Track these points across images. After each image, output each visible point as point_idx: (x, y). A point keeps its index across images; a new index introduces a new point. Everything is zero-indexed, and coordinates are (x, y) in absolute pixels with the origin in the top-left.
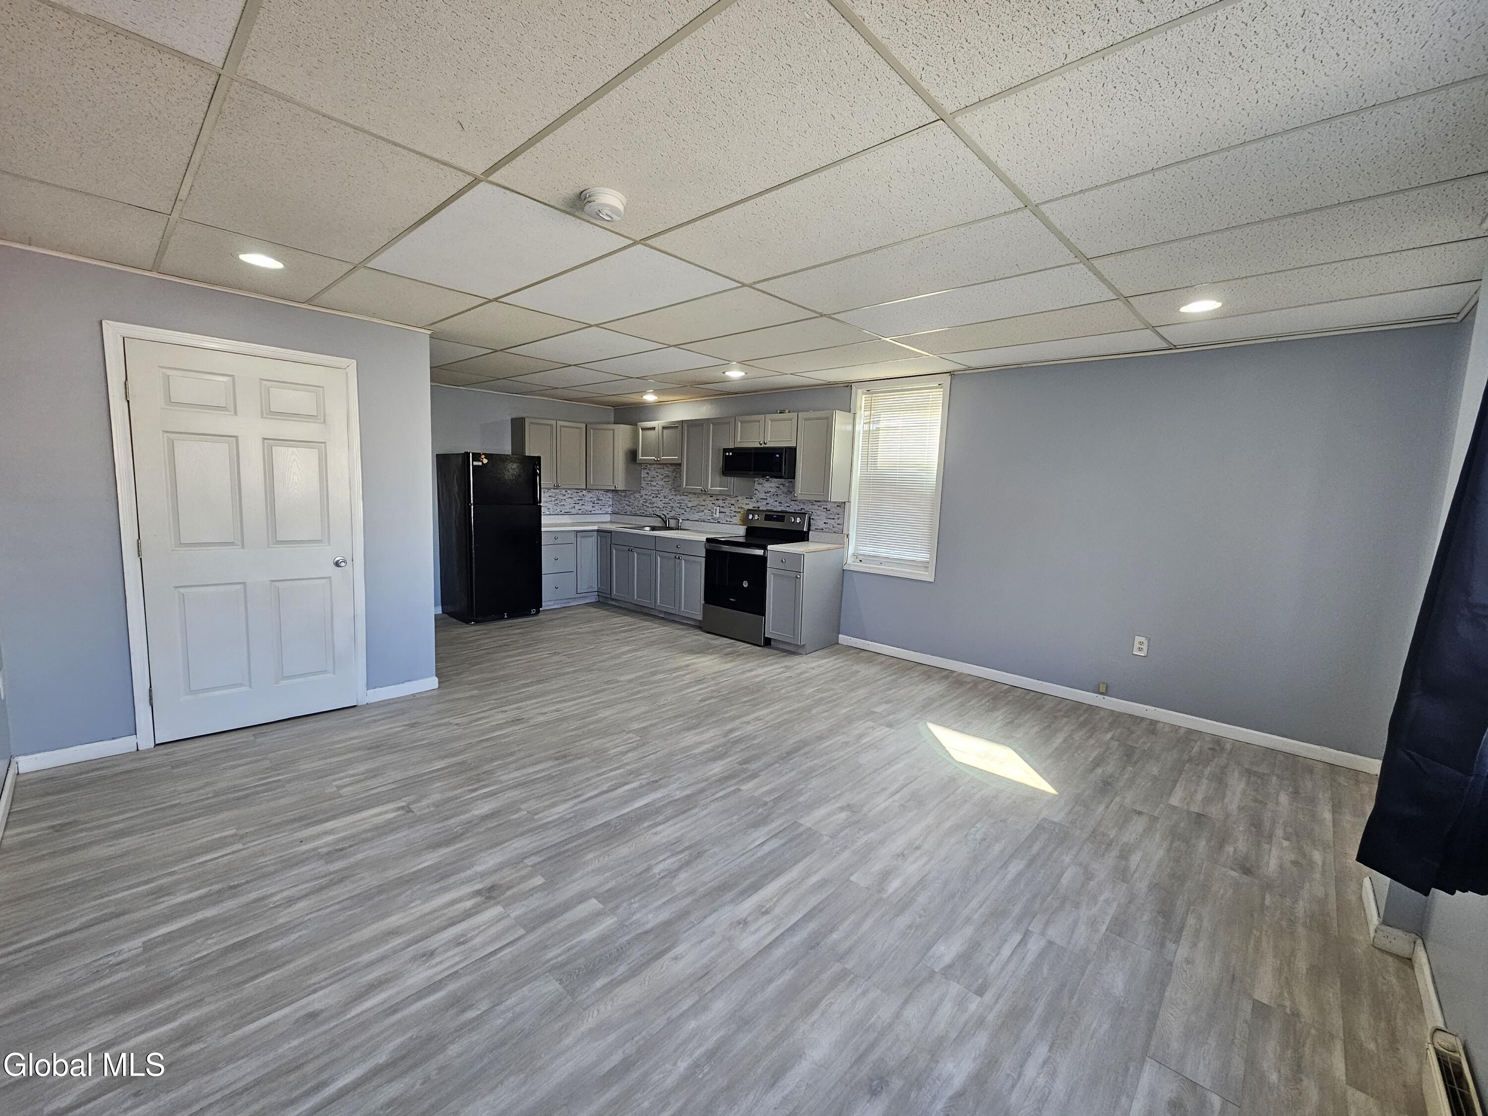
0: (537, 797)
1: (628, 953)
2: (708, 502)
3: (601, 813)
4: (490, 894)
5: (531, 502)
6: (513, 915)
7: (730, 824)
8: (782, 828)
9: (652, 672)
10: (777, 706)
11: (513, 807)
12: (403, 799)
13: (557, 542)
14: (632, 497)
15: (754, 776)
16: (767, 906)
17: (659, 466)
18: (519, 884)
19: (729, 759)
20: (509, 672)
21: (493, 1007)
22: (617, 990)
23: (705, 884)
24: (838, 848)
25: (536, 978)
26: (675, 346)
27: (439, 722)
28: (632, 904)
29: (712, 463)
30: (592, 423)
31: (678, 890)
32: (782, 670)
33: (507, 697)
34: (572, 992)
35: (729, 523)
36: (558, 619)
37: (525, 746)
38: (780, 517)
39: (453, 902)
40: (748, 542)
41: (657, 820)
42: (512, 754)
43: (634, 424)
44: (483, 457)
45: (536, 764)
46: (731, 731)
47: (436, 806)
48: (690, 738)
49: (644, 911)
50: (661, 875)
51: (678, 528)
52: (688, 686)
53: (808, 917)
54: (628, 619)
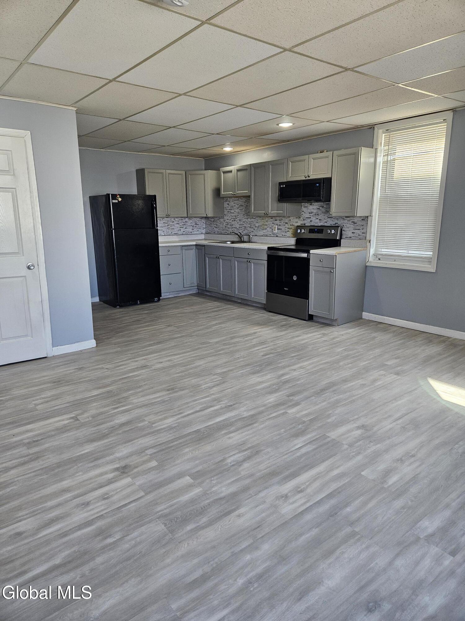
0: (155, 413)
1: (208, 510)
2: (269, 222)
3: (194, 424)
4: (124, 470)
5: (151, 227)
6: (137, 483)
7: (279, 434)
8: (315, 438)
9: (231, 337)
10: (315, 360)
11: (140, 419)
12: (74, 412)
13: (169, 253)
14: (218, 221)
15: (297, 404)
16: (302, 487)
17: (236, 199)
18: (142, 465)
19: (280, 393)
20: (140, 337)
21: (123, 537)
22: (200, 533)
23: (260, 471)
24: (354, 453)
25: (150, 522)
26: (241, 106)
27: (96, 367)
28: (212, 481)
29: (271, 193)
30: (189, 171)
31: (243, 473)
32: (320, 336)
33: (138, 352)
34: (172, 532)
35: (284, 236)
36: (171, 304)
37: (148, 382)
38: (320, 230)
39: (101, 474)
40: (297, 248)
41: (231, 430)
42: (140, 387)
43: (218, 170)
44: (118, 196)
45: (155, 393)
46: (283, 375)
47: (93, 417)
48: (255, 379)
49: (220, 486)
50: (232, 464)
51: (249, 242)
52: (254, 346)
53: (330, 496)
54: (217, 304)
